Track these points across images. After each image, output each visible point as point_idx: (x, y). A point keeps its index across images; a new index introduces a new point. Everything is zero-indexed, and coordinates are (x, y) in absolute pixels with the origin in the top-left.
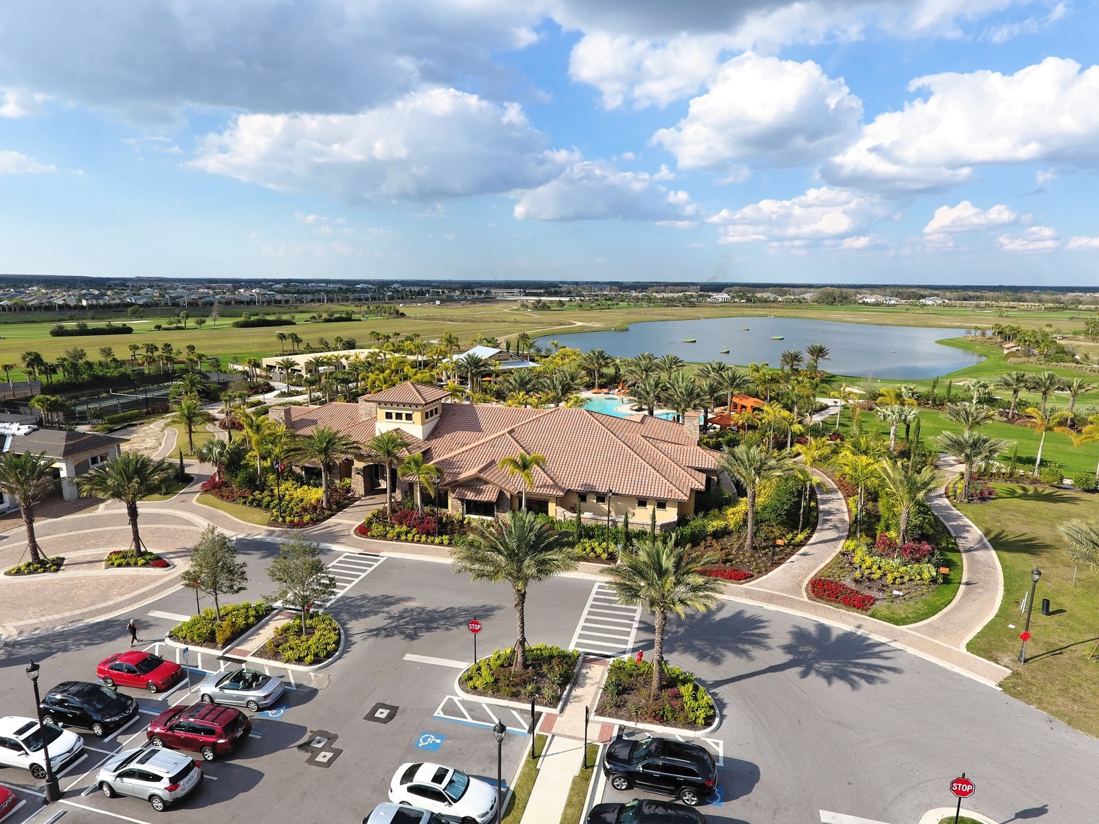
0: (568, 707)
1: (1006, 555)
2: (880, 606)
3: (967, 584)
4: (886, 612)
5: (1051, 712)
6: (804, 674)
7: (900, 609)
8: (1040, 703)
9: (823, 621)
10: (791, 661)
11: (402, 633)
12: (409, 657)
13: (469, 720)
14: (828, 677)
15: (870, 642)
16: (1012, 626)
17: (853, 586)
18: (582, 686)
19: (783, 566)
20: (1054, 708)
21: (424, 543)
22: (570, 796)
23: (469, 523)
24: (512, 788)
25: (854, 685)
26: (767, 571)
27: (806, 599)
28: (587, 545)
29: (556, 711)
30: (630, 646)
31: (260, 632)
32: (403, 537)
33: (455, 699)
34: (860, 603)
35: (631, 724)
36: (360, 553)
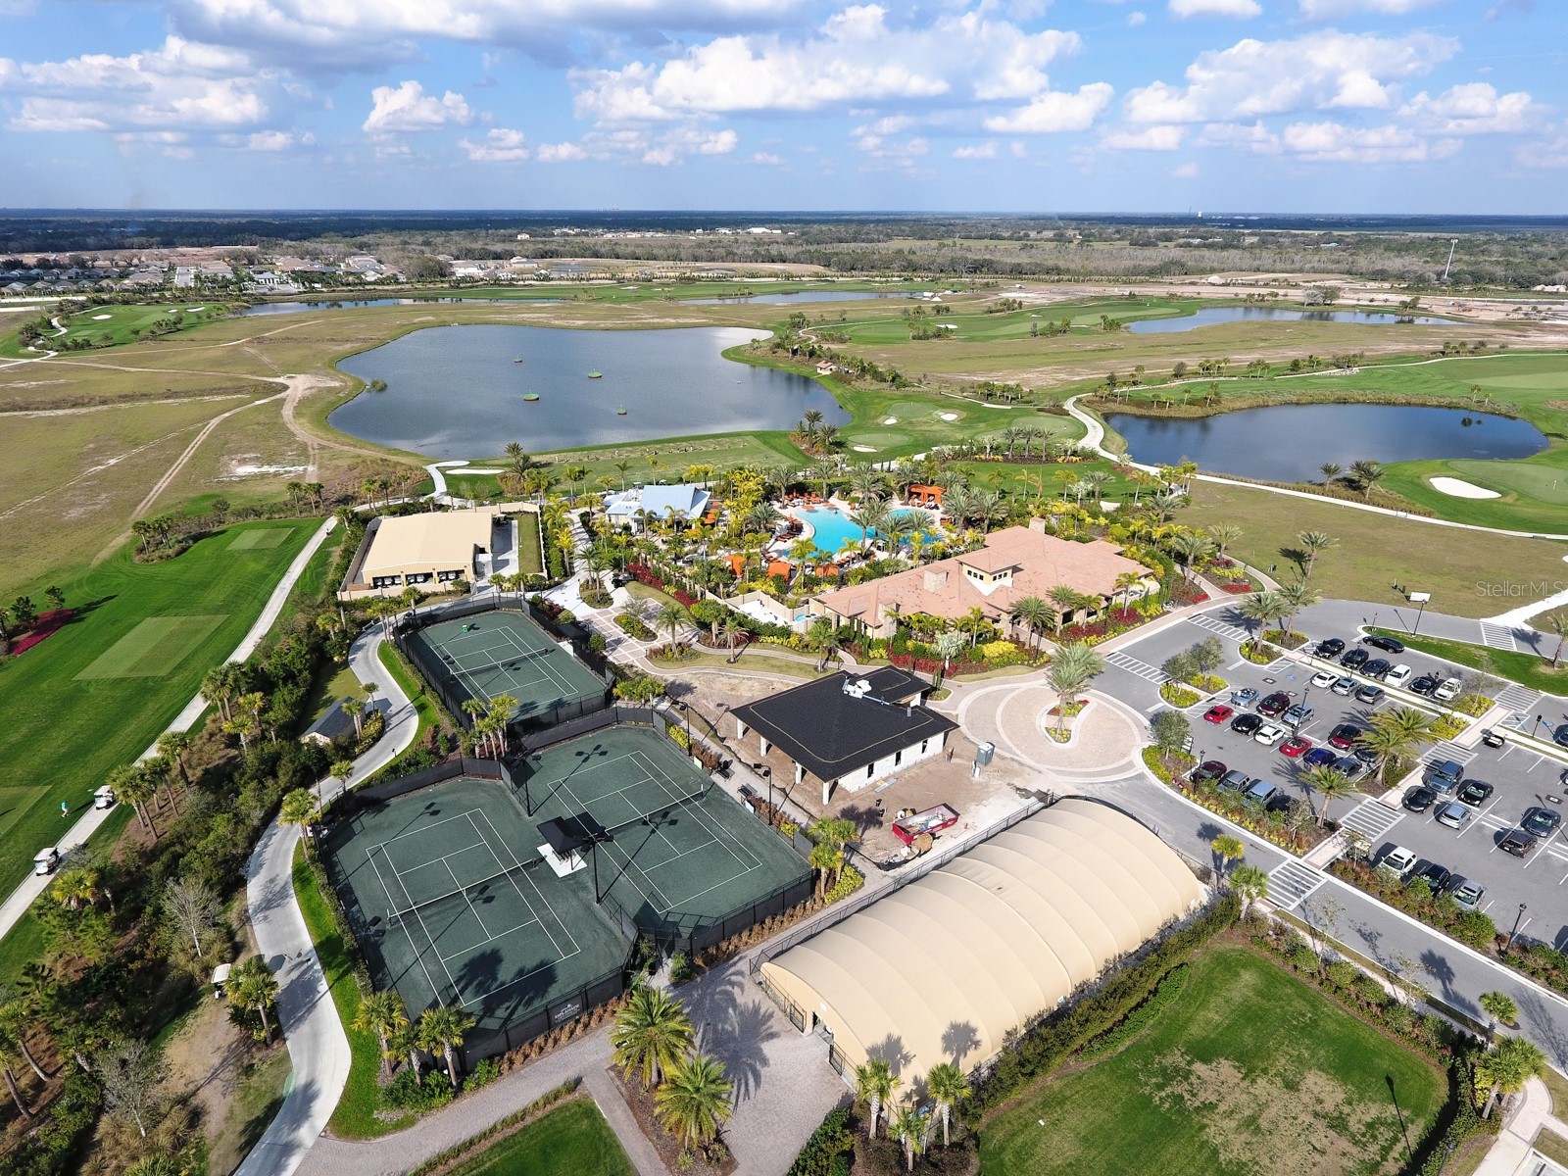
17: (1235, 584)
19: (1201, 585)
26: (1203, 590)
36: (1106, 656)
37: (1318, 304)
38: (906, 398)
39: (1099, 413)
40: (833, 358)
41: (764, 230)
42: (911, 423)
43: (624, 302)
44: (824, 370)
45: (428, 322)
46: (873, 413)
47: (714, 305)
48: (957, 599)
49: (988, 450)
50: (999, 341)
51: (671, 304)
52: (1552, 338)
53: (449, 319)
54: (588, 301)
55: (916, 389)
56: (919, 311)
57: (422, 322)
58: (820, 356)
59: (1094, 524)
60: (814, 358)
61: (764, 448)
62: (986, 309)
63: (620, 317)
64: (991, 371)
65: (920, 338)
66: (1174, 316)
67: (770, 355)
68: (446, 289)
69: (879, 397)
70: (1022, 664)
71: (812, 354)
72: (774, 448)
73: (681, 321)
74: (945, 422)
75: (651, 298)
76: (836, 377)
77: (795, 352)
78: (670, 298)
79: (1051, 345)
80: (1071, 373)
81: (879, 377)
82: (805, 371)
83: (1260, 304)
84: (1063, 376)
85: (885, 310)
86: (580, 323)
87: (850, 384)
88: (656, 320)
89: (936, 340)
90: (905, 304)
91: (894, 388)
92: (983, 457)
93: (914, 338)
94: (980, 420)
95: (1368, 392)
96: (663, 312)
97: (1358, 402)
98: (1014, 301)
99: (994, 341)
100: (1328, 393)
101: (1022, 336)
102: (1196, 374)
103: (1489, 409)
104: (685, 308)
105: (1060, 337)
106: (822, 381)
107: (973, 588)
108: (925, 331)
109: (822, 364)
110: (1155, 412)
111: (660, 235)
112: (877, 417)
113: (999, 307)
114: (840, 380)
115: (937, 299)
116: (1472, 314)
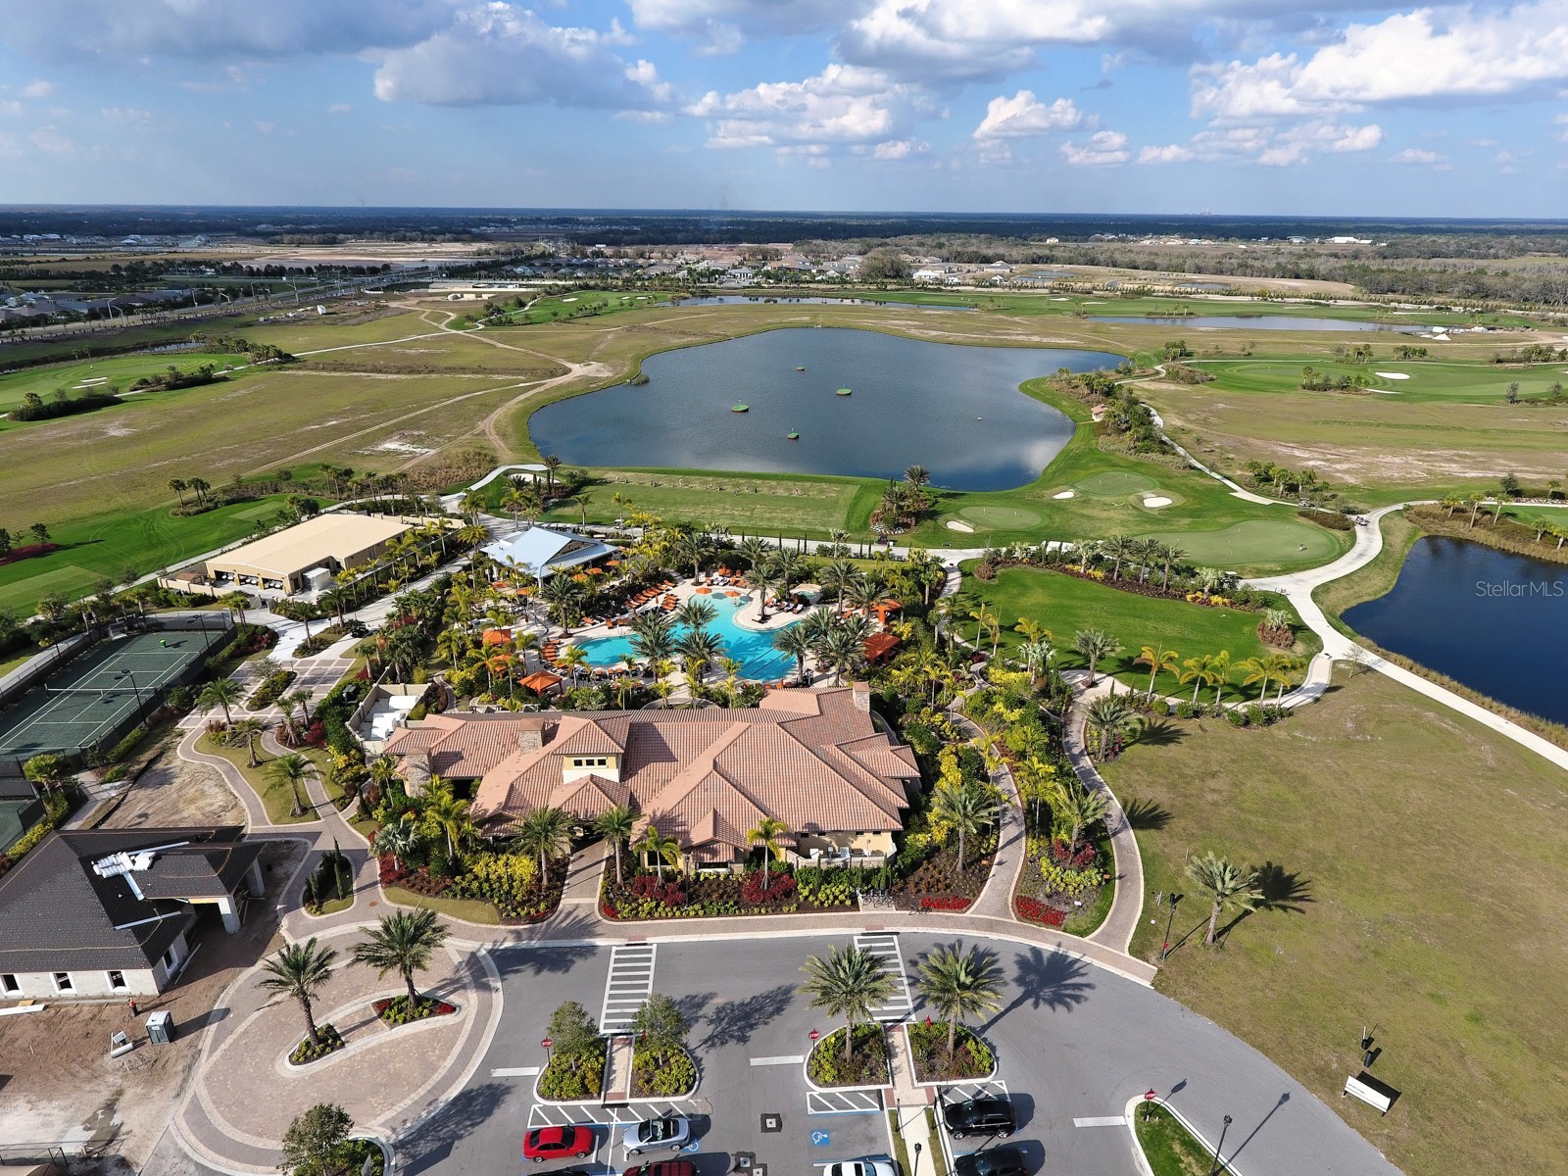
0: (896, 1079)
1: (1141, 833)
2: (1069, 920)
3: (1120, 877)
4: (1073, 926)
5: (1182, 1002)
6: (1036, 1005)
7: (1083, 921)
8: (1174, 994)
9: (1034, 944)
10: (1025, 993)
11: (732, 1037)
12: (755, 1062)
13: (835, 1111)
14: (1051, 1003)
15: (1069, 960)
16: (1153, 922)
17: (1045, 901)
18: (896, 1056)
19: (989, 881)
20: (1183, 998)
21: (679, 918)
22: (933, 1154)
23: (706, 879)
24: (895, 1158)
25: (1068, 1007)
26: (980, 892)
27: (1015, 921)
28: (828, 891)
29: (890, 1086)
30: (911, 1006)
31: (614, 1068)
32: (656, 915)
33: (814, 1094)
34: (1054, 919)
35: (944, 1083)
36: (628, 945)
39: (1422, 535)
41: (1351, 239)
42: (1084, 501)
44: (1098, 415)
46: (1059, 480)
49: (1084, 561)
50: (1438, 404)
55: (1158, 457)
56: (1362, 352)
67: (1066, 389)
69: (1102, 460)
70: (497, 904)
72: (855, 505)
74: (1141, 506)
75: (1061, 312)
76: (1099, 427)
77: (1092, 389)
78: (1082, 313)
82: (1081, 414)
87: (1098, 438)
92: (1076, 568)
96: (1044, 329)
99: (1432, 403)
108: (1327, 379)
109: (1096, 409)
111: (1207, 242)
112: (1060, 486)
113: (1517, 356)
114: (1096, 432)
115: (1441, 337)
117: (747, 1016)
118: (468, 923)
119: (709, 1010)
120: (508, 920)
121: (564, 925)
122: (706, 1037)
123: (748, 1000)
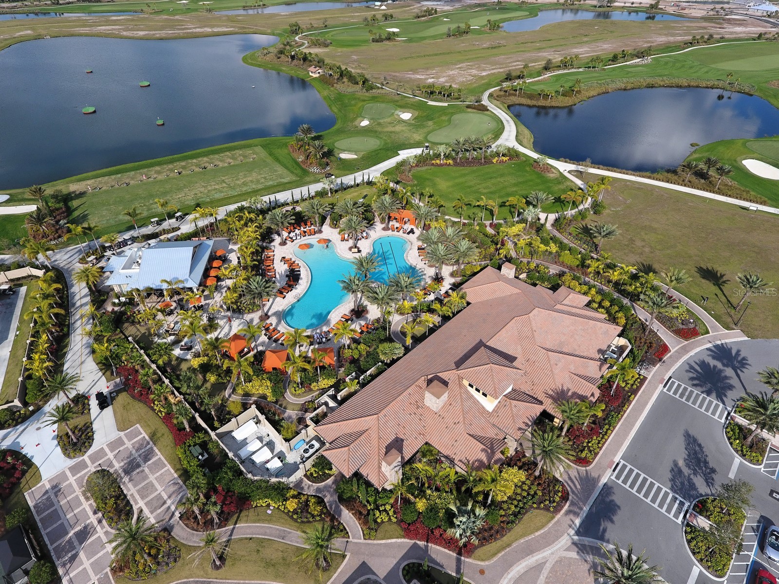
4: (701, 331)
8: (757, 337)
11: (709, 473)
12: (731, 476)
26: (661, 339)
27: (687, 342)
29: (770, 444)
30: (721, 404)
33: (763, 469)
36: (614, 470)
37: (604, 7)
38: (374, 99)
39: (506, 106)
40: (320, 63)
42: (379, 124)
43: (176, 14)
44: (314, 73)
45: (26, 36)
46: (351, 116)
47: (239, 16)
48: (461, 425)
49: (442, 157)
50: (427, 41)
51: (209, 15)
52: (738, 29)
53: (43, 32)
54: (151, 13)
55: (380, 91)
56: (374, 19)
57: (21, 36)
58: (310, 61)
59: (547, 251)
60: (307, 63)
61: (269, 160)
62: (415, 15)
63: (172, 27)
64: (427, 69)
65: (377, 41)
66: (526, 17)
67: (276, 60)
68: (48, 5)
69: (355, 99)
70: (538, 508)
71: (305, 59)
72: (277, 160)
73: (216, 30)
74: (404, 121)
75: (196, 10)
76: (323, 79)
77: (293, 57)
78: (210, 10)
79: (461, 44)
80: (479, 69)
81: (353, 79)
82: (301, 74)
83: (572, 7)
84: (474, 72)
85: (352, 17)
86: (141, 33)
87: (333, 86)
88: (198, 30)
89: (387, 43)
90: (364, 11)
91: (364, 90)
92: (438, 161)
93: (374, 41)
94: (429, 118)
95: (665, 78)
96: (204, 23)
97: (660, 86)
98: (432, 9)
99: (424, 42)
100: (642, 80)
101: (440, 36)
102: (559, 67)
103: (737, 89)
104: (219, 18)
105: (465, 37)
106: (313, 83)
107: (476, 402)
108: (380, 36)
109: (312, 69)
110: (542, 102)
112: (355, 119)
113: (423, 14)
114: (326, 83)
115: (383, 7)
116: (686, 11)
117: (698, 461)
118: (542, 531)
119: (686, 471)
120: (557, 510)
121: (578, 487)
122: (705, 484)
123: (687, 452)
